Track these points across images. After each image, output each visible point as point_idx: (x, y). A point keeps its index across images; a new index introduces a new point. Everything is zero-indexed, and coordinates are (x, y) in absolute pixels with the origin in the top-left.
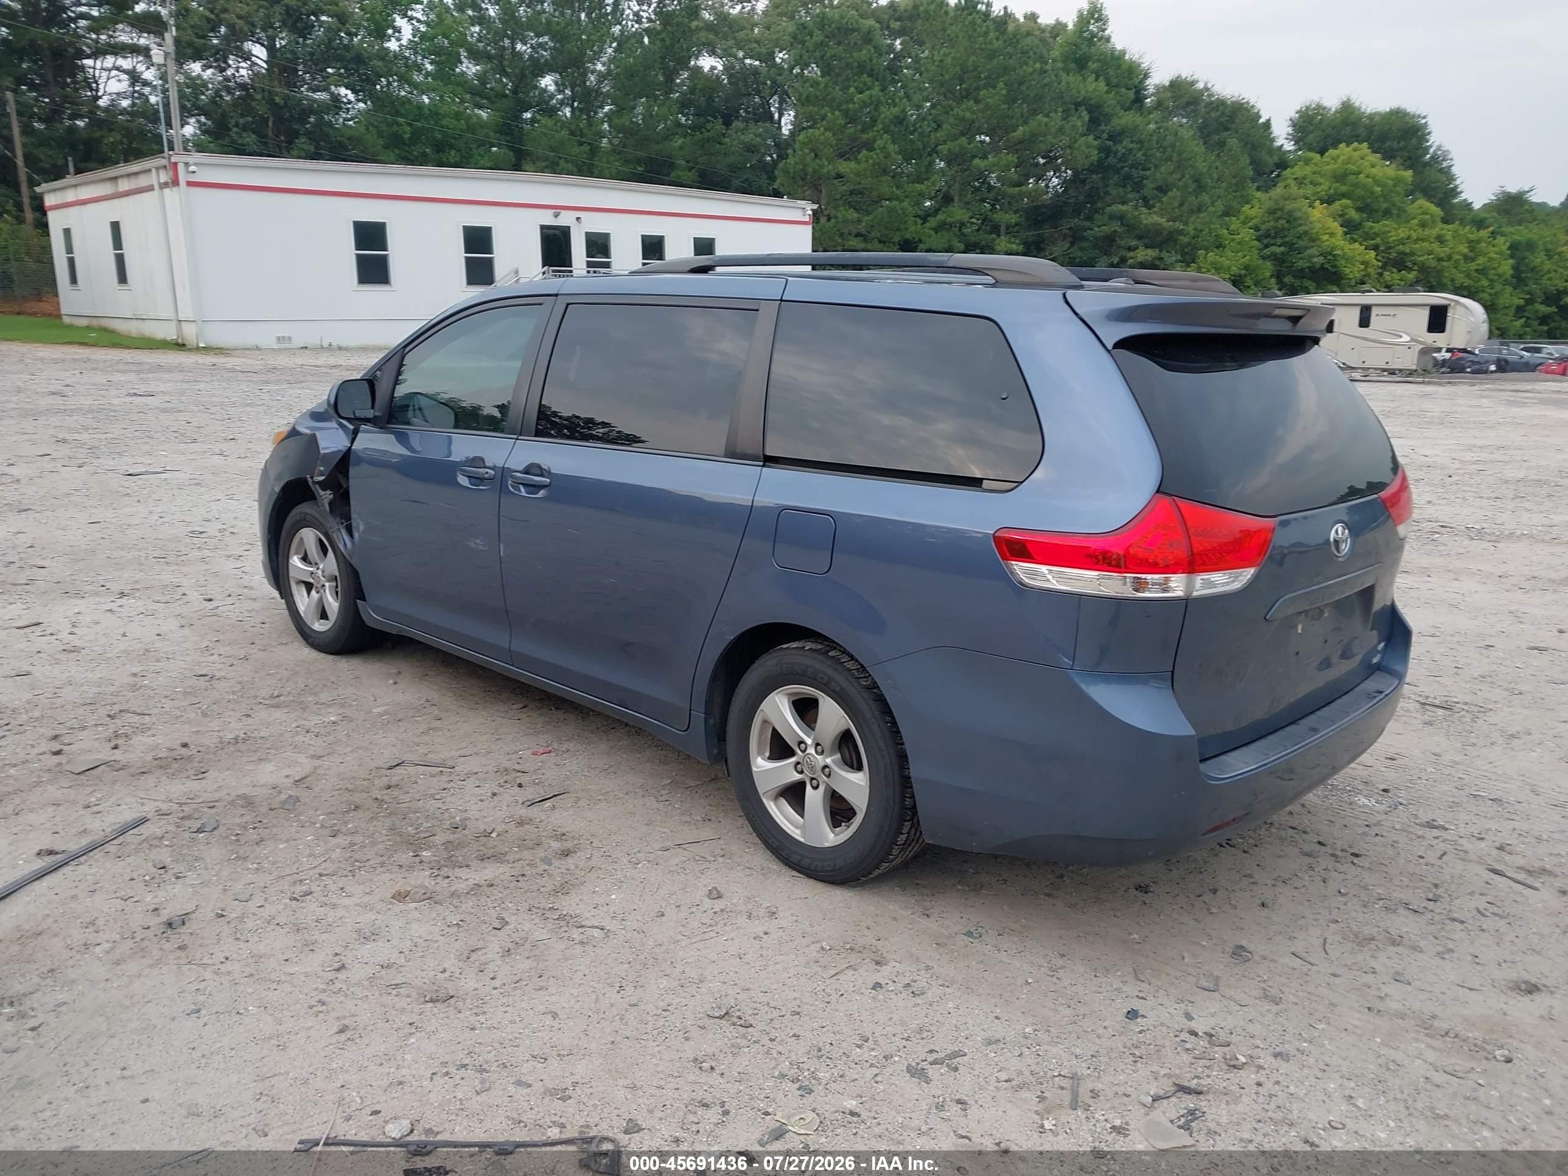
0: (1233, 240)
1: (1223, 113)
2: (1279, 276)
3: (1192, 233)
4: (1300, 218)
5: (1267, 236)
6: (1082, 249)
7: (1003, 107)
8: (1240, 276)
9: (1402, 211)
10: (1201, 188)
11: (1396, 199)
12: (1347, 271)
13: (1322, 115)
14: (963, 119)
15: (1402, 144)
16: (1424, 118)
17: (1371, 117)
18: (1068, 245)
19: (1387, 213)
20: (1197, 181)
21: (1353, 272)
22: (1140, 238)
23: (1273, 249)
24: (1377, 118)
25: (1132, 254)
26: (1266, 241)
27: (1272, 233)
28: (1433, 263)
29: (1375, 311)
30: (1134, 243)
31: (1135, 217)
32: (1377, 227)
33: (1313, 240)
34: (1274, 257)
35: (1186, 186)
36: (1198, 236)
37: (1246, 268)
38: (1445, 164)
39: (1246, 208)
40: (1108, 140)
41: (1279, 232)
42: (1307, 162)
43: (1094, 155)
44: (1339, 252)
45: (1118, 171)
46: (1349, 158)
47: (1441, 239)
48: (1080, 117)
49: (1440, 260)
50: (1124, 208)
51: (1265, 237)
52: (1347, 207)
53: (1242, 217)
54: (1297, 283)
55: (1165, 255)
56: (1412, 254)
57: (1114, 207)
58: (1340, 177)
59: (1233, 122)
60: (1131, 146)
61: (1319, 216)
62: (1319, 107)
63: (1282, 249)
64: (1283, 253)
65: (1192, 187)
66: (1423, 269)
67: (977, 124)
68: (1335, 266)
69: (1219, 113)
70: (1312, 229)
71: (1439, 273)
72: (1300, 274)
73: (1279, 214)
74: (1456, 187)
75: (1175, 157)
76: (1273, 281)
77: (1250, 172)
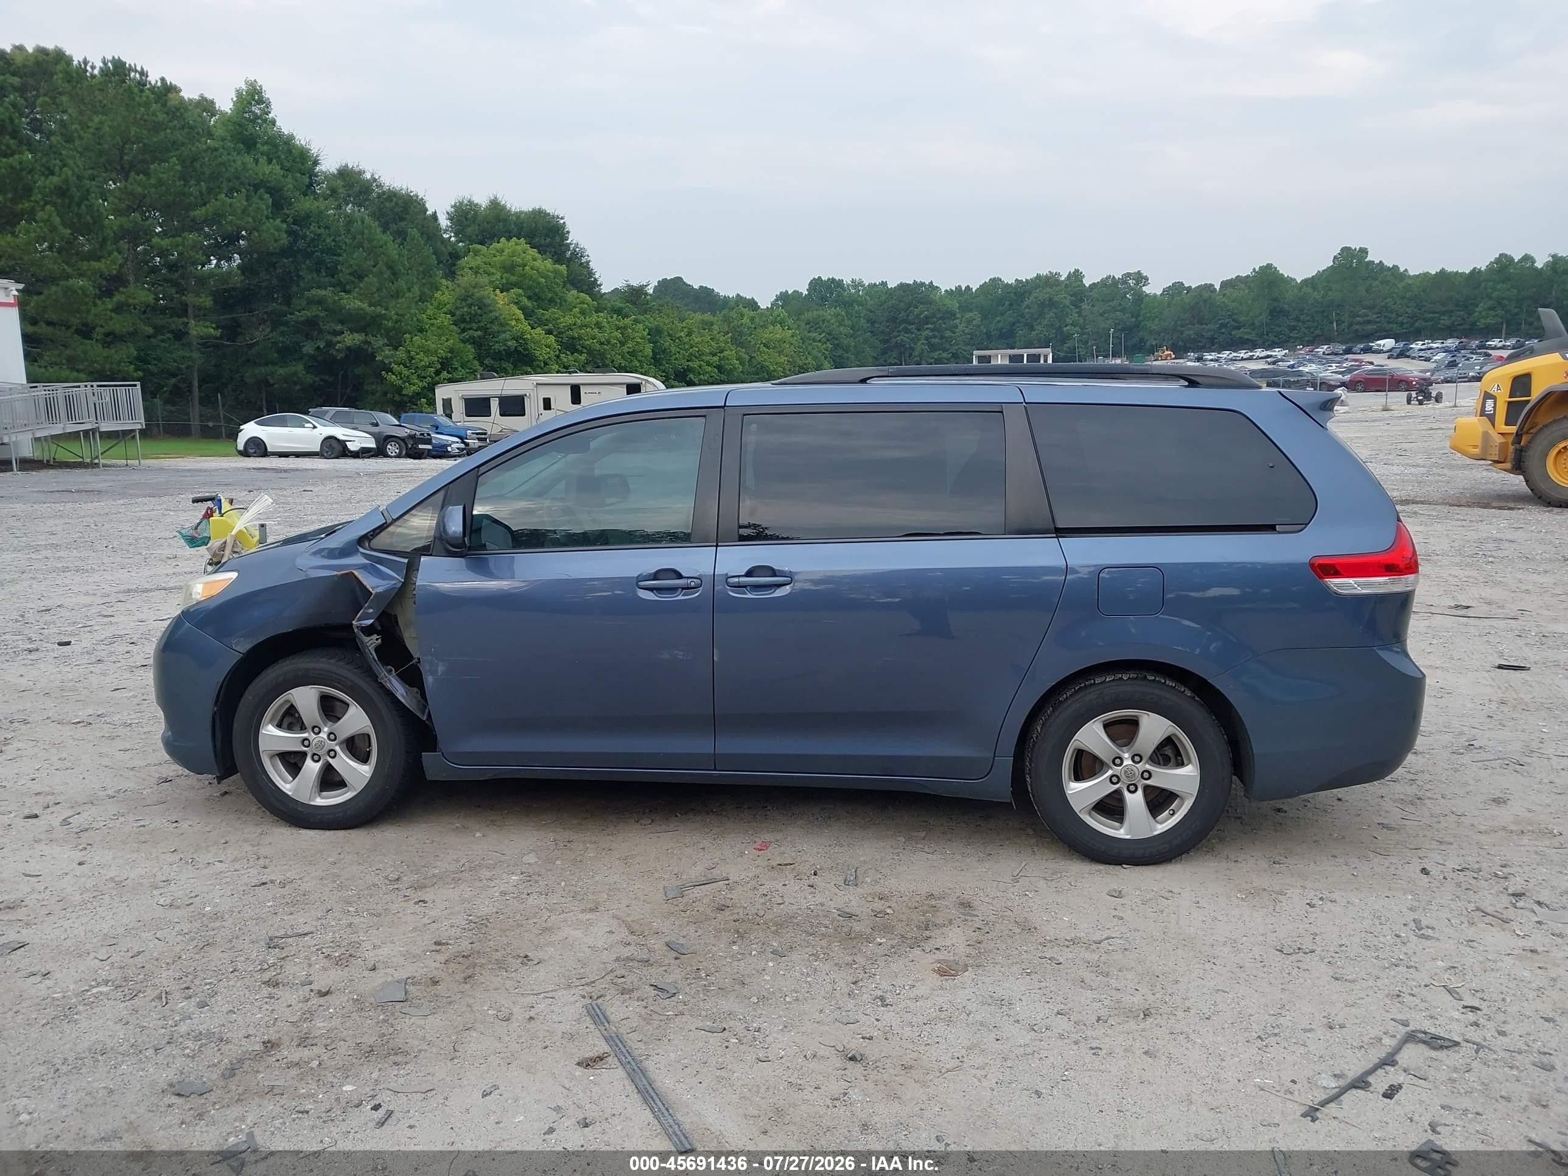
0: (432, 325)
1: (397, 204)
2: (480, 358)
3: (395, 317)
4: (490, 305)
5: (464, 321)
6: (282, 333)
7: (178, 183)
8: (446, 358)
9: (563, 300)
10: (395, 275)
11: (558, 290)
12: (538, 353)
13: (474, 210)
14: (132, 193)
15: (548, 240)
16: (562, 218)
17: (518, 215)
18: (269, 330)
19: (551, 301)
20: (390, 268)
21: (541, 354)
22: (342, 322)
23: (471, 332)
24: (522, 216)
25: (339, 338)
26: (462, 326)
27: (467, 318)
28: (598, 347)
29: (583, 390)
30: (339, 327)
31: (335, 302)
32: (548, 315)
33: (501, 325)
34: (472, 341)
35: (381, 273)
36: (400, 321)
37: (451, 351)
38: (584, 260)
39: (438, 295)
40: (294, 224)
41: (473, 318)
42: (476, 253)
43: (285, 240)
44: (529, 336)
45: (309, 255)
46: (514, 252)
47: (598, 325)
48: (261, 199)
49: (602, 343)
50: (323, 292)
51: (462, 323)
52: (520, 295)
53: (435, 304)
54: (496, 365)
55: (370, 338)
56: (580, 338)
57: (314, 292)
58: (509, 268)
59: (408, 213)
60: (319, 231)
61: (502, 303)
62: (470, 202)
63: (479, 333)
64: (479, 337)
65: (387, 274)
66: (590, 352)
67: (148, 200)
68: (526, 349)
69: (393, 204)
70: (501, 315)
71: (602, 355)
72: (498, 356)
73: (470, 301)
74: (596, 280)
75: (366, 244)
76: (476, 362)
77: (433, 260)
